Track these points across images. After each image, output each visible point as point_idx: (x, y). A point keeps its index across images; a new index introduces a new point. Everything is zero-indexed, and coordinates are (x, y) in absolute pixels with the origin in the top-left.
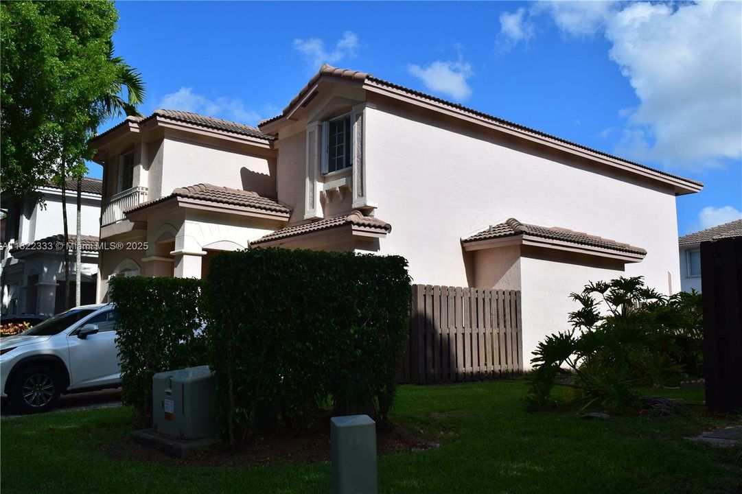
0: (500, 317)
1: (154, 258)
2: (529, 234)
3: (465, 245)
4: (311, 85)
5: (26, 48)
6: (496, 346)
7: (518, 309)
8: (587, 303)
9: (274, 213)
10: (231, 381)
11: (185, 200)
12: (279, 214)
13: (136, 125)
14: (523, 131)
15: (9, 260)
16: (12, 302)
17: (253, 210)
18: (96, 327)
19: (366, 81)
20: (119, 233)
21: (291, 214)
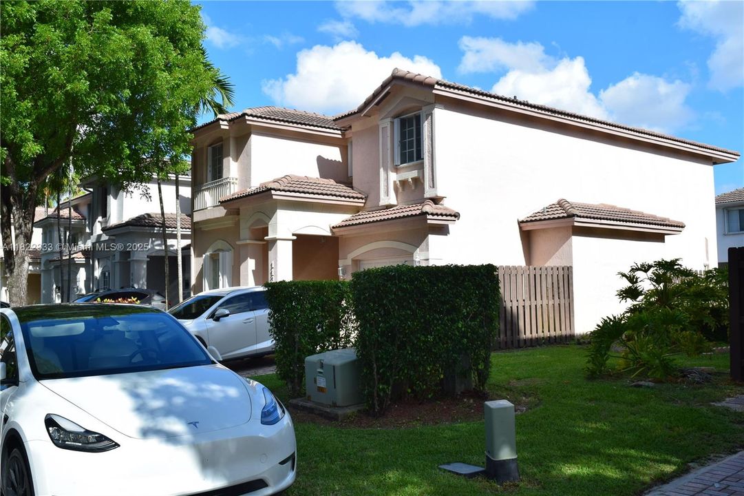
0: (555, 290)
1: (248, 242)
2: (580, 217)
3: (522, 225)
4: (384, 86)
5: (142, 67)
6: (551, 315)
7: (570, 282)
8: (632, 280)
9: (352, 200)
10: (375, 365)
11: (278, 193)
12: (356, 200)
13: (225, 123)
14: (572, 119)
15: (99, 236)
16: (103, 273)
17: (334, 198)
18: (227, 312)
19: (436, 86)
20: (212, 217)
21: (366, 200)
